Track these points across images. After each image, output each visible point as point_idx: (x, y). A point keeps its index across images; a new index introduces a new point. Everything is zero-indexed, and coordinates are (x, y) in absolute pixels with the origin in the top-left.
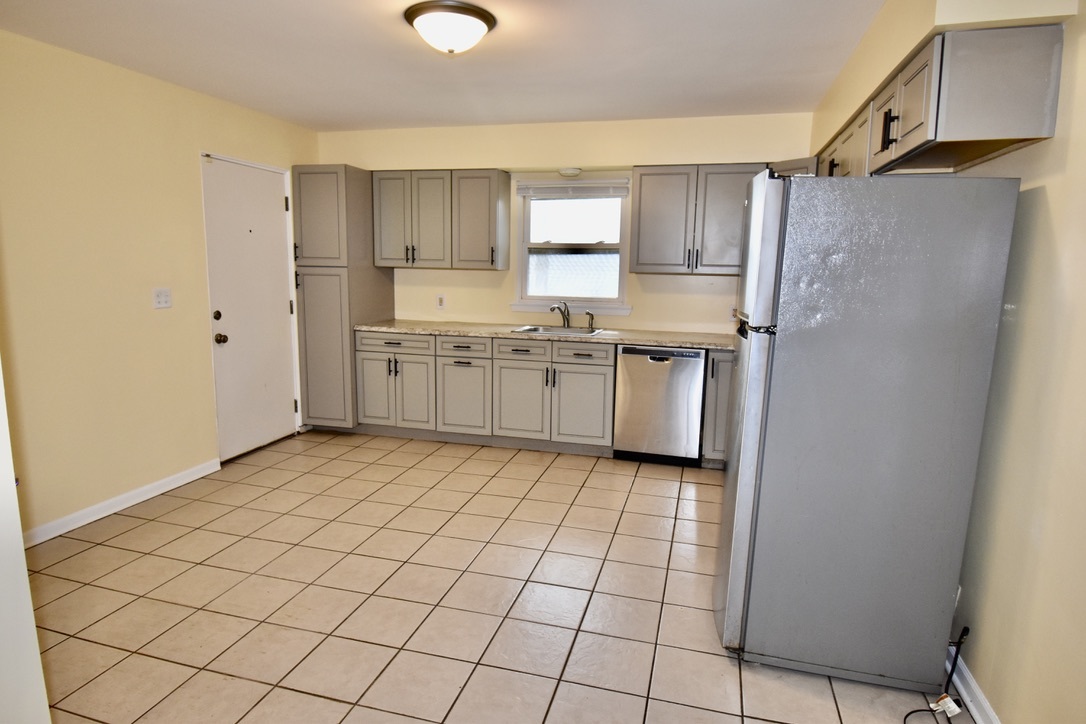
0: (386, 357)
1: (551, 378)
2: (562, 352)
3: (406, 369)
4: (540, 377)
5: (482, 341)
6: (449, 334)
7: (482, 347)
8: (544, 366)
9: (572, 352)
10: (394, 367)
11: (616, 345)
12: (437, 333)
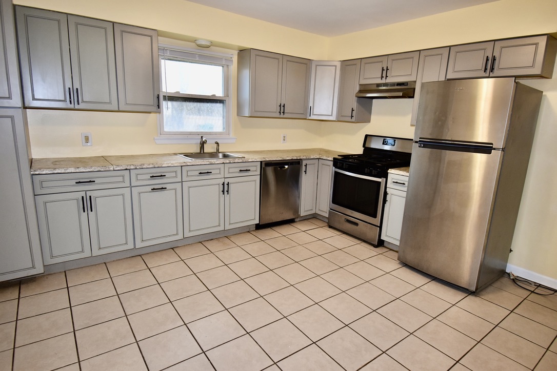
0: (79, 195)
1: (225, 189)
2: (231, 170)
3: (99, 204)
4: (217, 189)
5: (174, 169)
6: (144, 167)
7: (174, 174)
8: (221, 181)
9: (238, 170)
10: (87, 204)
11: (261, 162)
12: (132, 167)
